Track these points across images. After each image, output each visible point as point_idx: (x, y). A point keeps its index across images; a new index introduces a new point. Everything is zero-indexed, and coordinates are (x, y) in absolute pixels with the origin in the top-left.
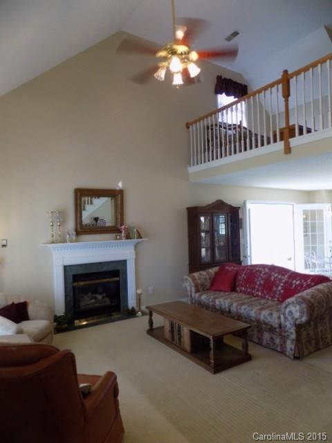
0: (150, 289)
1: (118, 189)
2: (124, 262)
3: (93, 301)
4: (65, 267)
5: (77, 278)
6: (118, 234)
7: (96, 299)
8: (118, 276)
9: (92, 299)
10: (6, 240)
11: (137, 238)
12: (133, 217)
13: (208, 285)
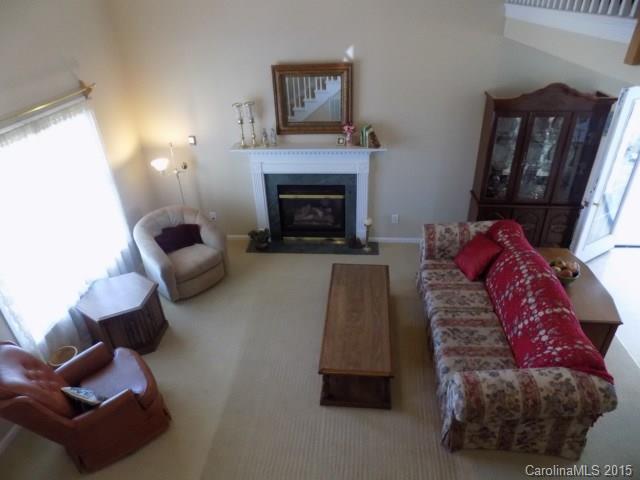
0: (395, 216)
1: (345, 60)
2: (353, 177)
3: (311, 217)
4: (267, 177)
5: (282, 189)
6: (341, 136)
7: (316, 214)
8: (343, 193)
9: (310, 213)
10: (194, 137)
11: (370, 147)
12: (369, 109)
13: (454, 252)
